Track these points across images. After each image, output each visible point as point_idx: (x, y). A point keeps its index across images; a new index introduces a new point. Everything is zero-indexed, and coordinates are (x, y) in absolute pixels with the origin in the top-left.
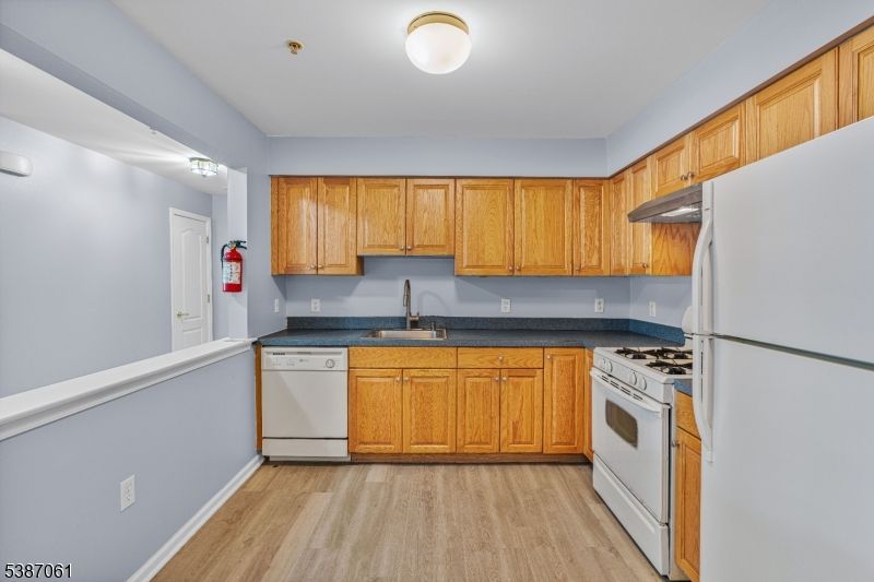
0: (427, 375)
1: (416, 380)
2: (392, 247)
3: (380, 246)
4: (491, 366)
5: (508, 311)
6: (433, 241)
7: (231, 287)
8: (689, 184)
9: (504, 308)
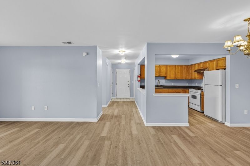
6: (164, 74)
7: (139, 81)
8: (202, 68)
9: (173, 84)
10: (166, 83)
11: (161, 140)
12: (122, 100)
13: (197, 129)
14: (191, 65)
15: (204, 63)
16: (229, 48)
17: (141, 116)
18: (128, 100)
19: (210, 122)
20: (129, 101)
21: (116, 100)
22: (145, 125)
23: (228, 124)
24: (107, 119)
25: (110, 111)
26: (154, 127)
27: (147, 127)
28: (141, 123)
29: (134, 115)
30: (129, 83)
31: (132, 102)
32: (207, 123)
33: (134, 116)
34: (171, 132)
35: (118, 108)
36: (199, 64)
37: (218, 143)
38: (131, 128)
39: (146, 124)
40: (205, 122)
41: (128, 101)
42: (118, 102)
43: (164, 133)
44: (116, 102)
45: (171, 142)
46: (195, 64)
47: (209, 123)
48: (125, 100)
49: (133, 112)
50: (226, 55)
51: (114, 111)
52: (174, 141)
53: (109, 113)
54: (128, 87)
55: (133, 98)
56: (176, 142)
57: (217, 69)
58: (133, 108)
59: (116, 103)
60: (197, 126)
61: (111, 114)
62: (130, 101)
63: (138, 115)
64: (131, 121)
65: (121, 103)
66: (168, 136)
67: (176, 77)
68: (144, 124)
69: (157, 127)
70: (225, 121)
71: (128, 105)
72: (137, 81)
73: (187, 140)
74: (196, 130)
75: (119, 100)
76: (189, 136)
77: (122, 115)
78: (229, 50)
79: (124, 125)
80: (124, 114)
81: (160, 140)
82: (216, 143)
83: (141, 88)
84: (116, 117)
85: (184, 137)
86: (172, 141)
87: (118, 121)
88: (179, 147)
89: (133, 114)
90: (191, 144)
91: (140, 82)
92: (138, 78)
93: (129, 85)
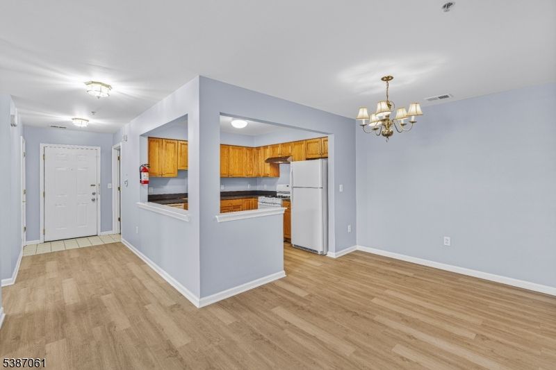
7: (146, 182)
8: (280, 156)
11: (260, 333)
12: (72, 245)
13: (300, 277)
14: (258, 148)
15: (284, 145)
16: (364, 120)
17: (167, 283)
18: (95, 242)
19: (308, 257)
20: (102, 243)
21: (46, 249)
22: (198, 306)
23: (332, 254)
24: (43, 334)
25: (40, 294)
26: (221, 304)
27: (205, 308)
28: (179, 305)
29: (145, 285)
30: (94, 189)
31: (114, 244)
32: (306, 261)
33: (145, 288)
34: (266, 303)
35: (70, 276)
36: (274, 147)
37: (344, 294)
38: (158, 330)
39: (197, 302)
40: (302, 259)
41: (97, 246)
42: (60, 254)
43: (253, 311)
44: (50, 256)
45: (282, 329)
46: (265, 147)
47: (308, 259)
48: (85, 243)
49: (133, 276)
50: (327, 134)
51: (57, 290)
52: (286, 322)
53: (39, 305)
54: (93, 200)
55: (110, 232)
56: (289, 323)
57: (308, 159)
58: (128, 264)
59: (51, 259)
60: (297, 271)
61: (50, 305)
63: (157, 282)
64: (146, 307)
65: (75, 255)
66: (265, 314)
67: (231, 172)
68: (192, 305)
69: (229, 302)
70: (328, 250)
71: (103, 257)
72: (139, 184)
73: (302, 308)
74: (300, 280)
75: (57, 247)
76: (300, 298)
77: (104, 298)
78: (363, 125)
79: (127, 330)
80: (107, 292)
81: (256, 334)
82: (342, 295)
83: (151, 203)
84: (80, 310)
85: (295, 305)
86: (282, 324)
87: (98, 323)
88: (303, 332)
89: (140, 281)
90: (315, 315)
92: (142, 173)
93: (95, 197)
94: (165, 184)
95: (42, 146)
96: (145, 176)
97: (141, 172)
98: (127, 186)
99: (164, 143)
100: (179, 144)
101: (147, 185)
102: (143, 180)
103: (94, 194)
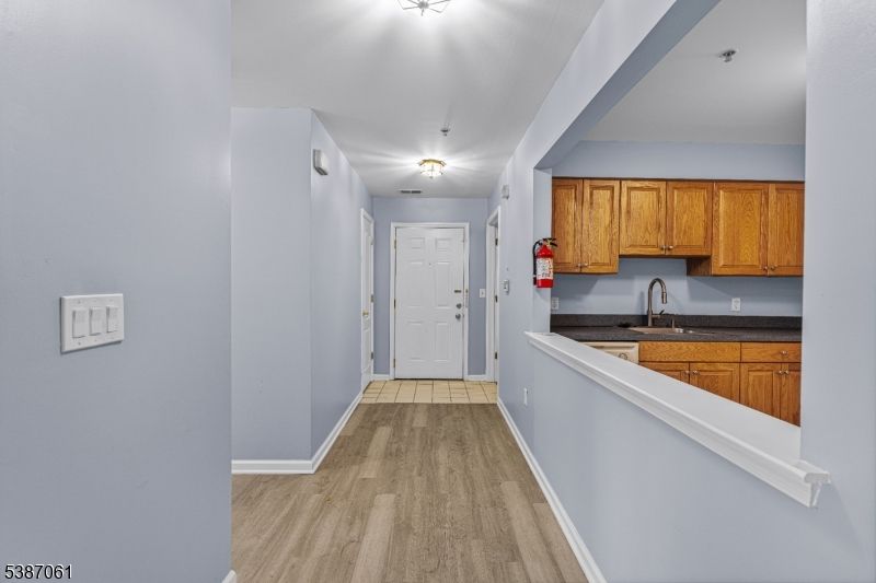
0: (713, 369)
1: (702, 374)
2: (653, 246)
3: (641, 246)
4: (772, 360)
5: (739, 309)
6: (694, 243)
7: (546, 283)
9: (736, 307)
10: (694, 296)
12: (424, 395)
18: (459, 395)
21: (390, 396)
30: (460, 299)
31: (484, 407)
42: (402, 410)
44: (388, 412)
48: (441, 396)
54: (458, 317)
55: (482, 378)
59: (387, 422)
62: (470, 405)
67: (772, 260)
72: (532, 287)
83: (555, 335)
91: (548, 291)
92: (540, 261)
93: (459, 311)
94: (587, 292)
95: (393, 225)
96: (545, 268)
97: (535, 258)
98: (508, 292)
99: (587, 191)
100: (624, 190)
101: (548, 290)
102: (540, 278)
103: (459, 306)
